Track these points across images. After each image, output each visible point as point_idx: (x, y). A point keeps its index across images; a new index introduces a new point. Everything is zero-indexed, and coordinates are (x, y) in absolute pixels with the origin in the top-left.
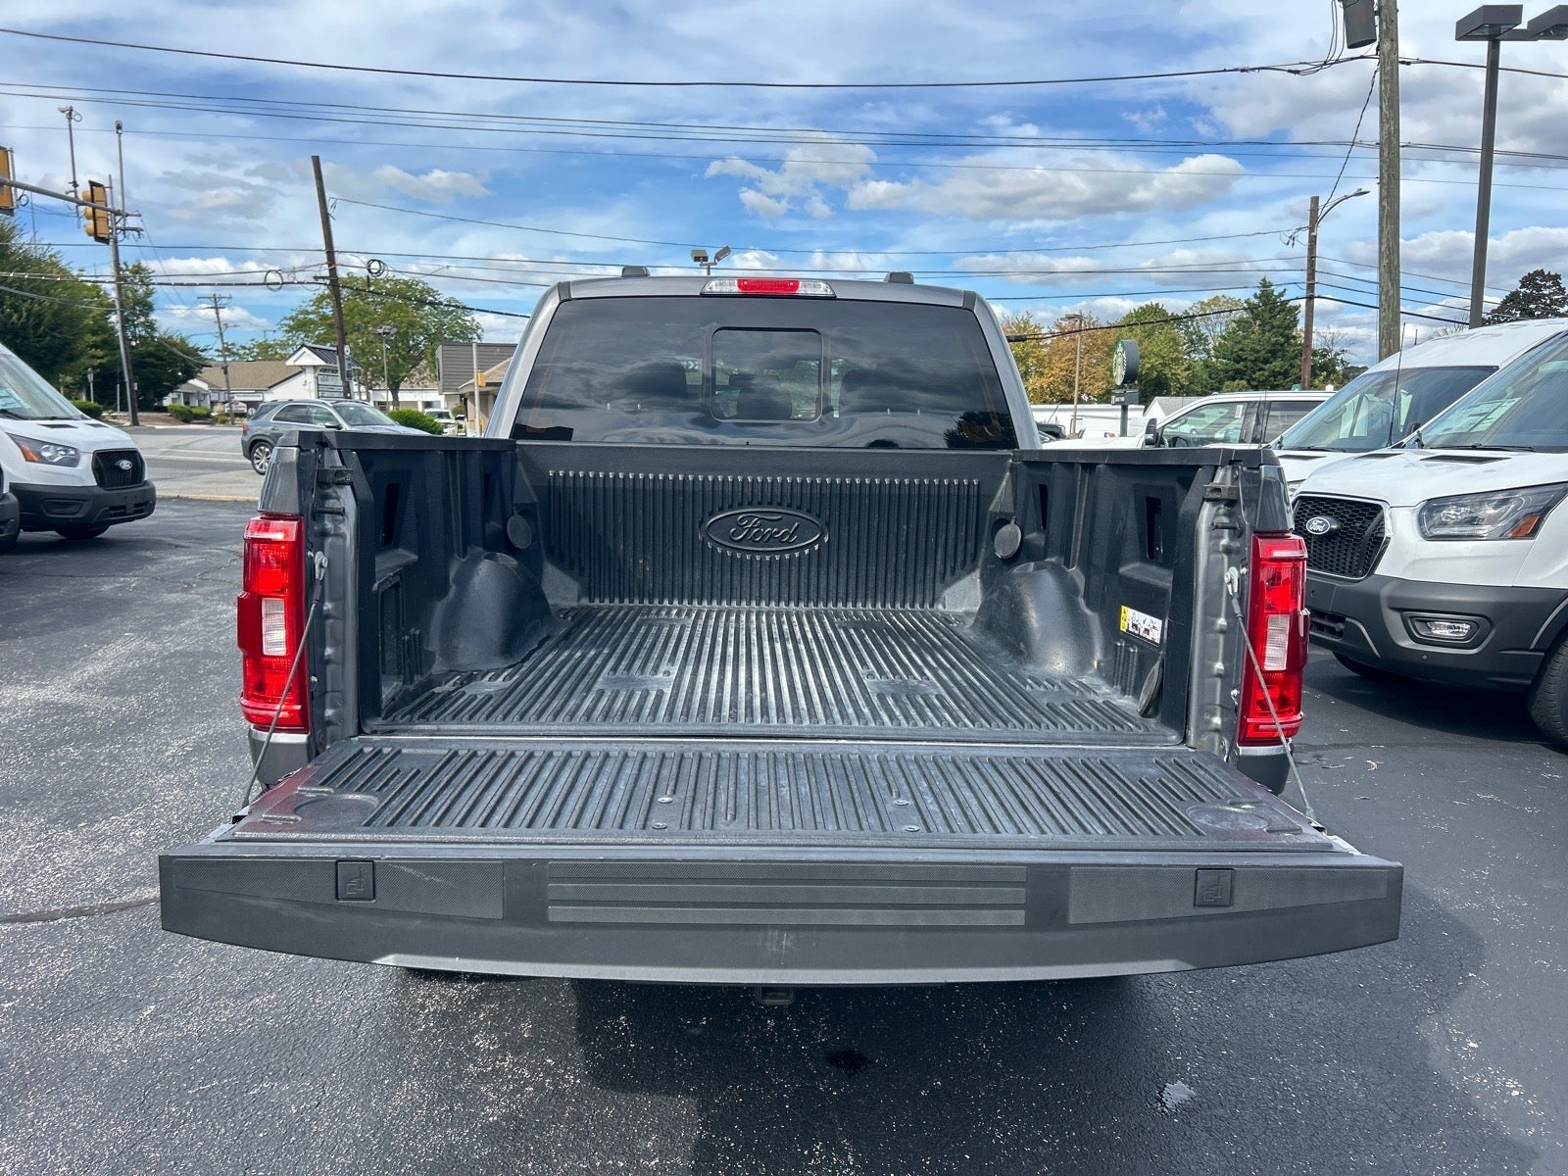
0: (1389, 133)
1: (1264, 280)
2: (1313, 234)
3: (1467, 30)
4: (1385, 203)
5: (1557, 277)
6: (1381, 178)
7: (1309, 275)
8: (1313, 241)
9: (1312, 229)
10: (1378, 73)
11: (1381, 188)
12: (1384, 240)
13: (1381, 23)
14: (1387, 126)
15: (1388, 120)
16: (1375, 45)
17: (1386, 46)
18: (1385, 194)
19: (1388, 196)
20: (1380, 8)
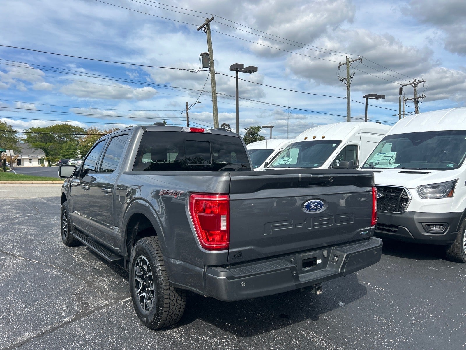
0: (214, 90)
1: (164, 121)
2: (188, 112)
3: (232, 68)
4: (214, 107)
5: (229, 125)
6: (213, 100)
7: (187, 122)
8: (188, 113)
9: (187, 110)
10: (210, 75)
11: (213, 103)
12: (215, 116)
13: (210, 63)
14: (213, 89)
15: (213, 87)
16: (209, 68)
17: (212, 69)
18: (214, 105)
19: (215, 105)
20: (210, 59)
